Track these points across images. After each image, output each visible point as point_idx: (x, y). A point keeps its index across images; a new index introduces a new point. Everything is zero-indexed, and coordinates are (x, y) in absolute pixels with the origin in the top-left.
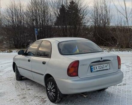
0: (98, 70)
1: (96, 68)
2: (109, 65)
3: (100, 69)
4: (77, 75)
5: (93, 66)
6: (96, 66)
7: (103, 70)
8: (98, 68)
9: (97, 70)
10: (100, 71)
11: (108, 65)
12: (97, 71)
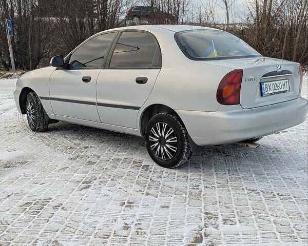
0: (273, 91)
1: (268, 88)
2: (288, 83)
3: (275, 91)
4: (239, 103)
5: (265, 84)
6: (269, 83)
7: (280, 92)
10: (275, 93)
11: (286, 82)
12: (271, 94)
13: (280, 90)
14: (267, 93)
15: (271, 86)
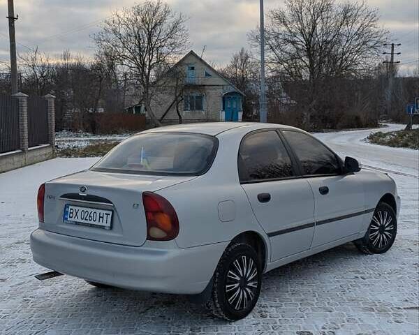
0: (79, 220)
1: (74, 213)
2: (110, 217)
3: (84, 221)
5: (70, 207)
6: (77, 208)
7: (92, 226)
8: (79, 214)
9: (76, 220)
11: (107, 214)
12: (77, 224)
13: (92, 222)
14: (72, 219)
15: (80, 212)
